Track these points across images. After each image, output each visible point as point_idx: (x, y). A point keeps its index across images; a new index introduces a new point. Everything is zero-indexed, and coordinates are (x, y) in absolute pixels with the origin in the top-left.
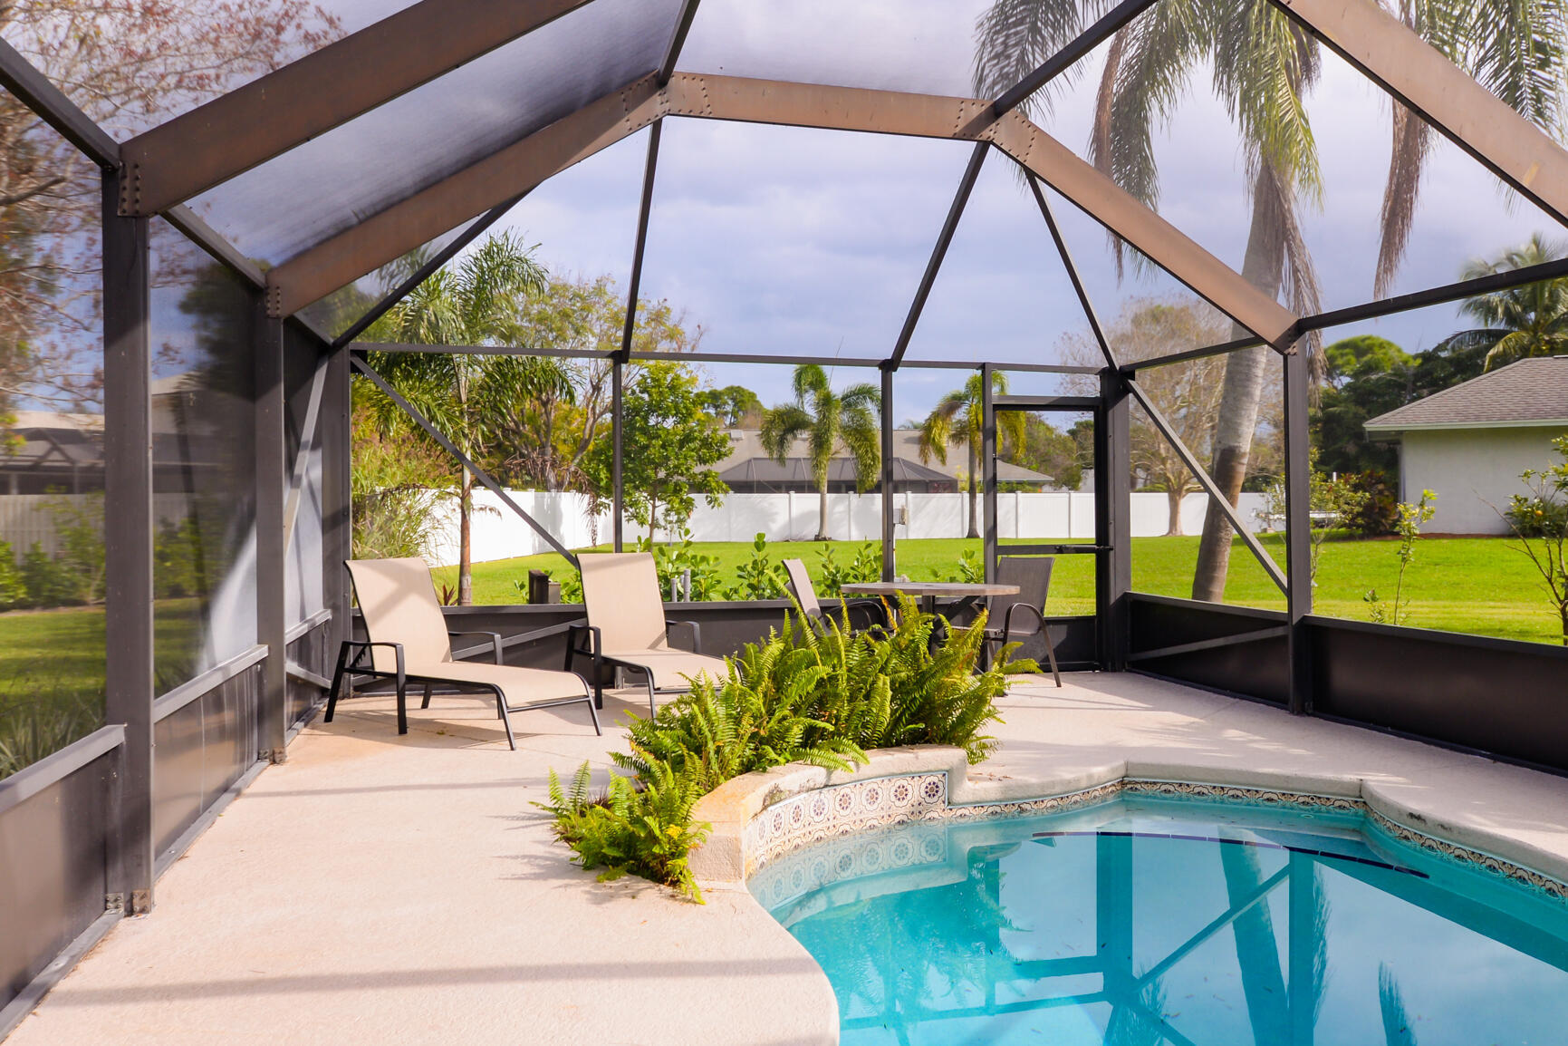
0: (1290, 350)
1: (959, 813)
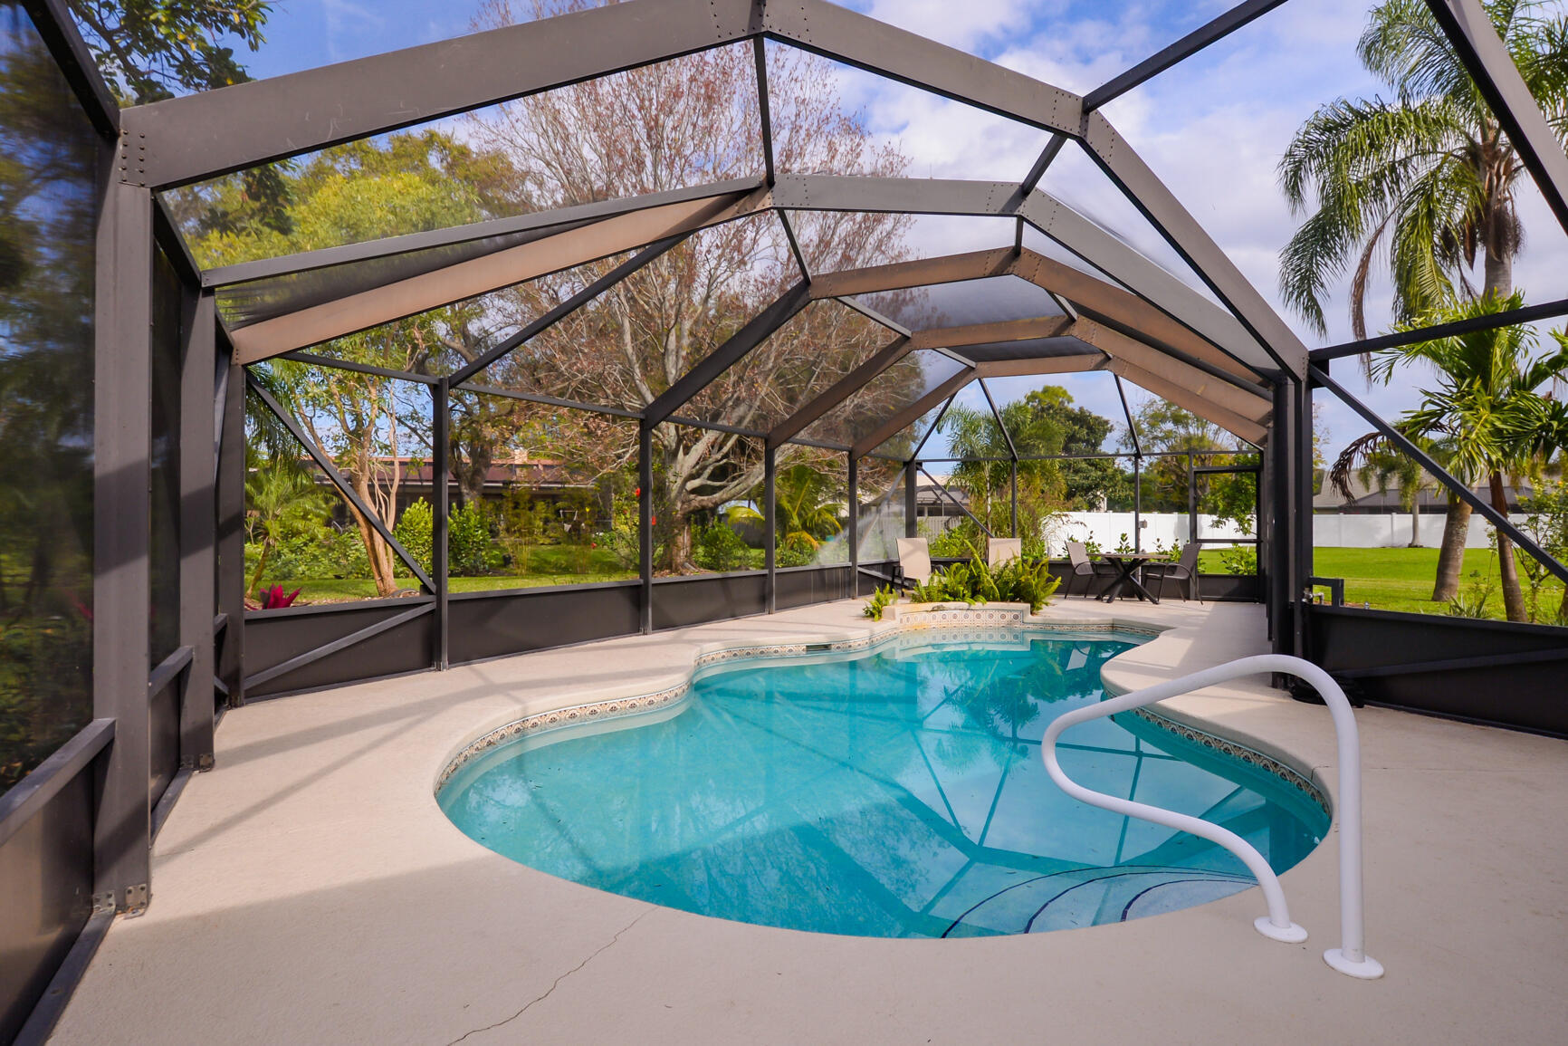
1: (1029, 625)
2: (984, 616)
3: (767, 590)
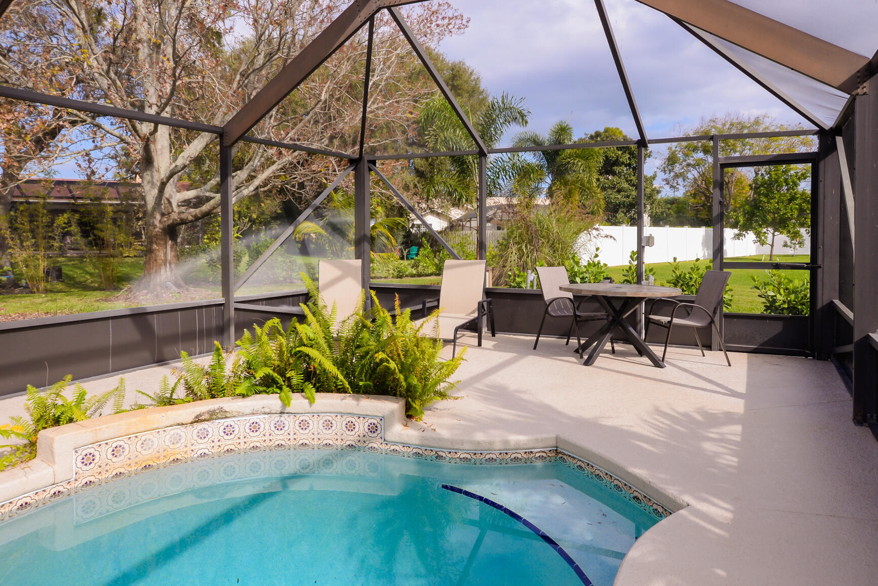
0: (859, 91)
1: (392, 448)
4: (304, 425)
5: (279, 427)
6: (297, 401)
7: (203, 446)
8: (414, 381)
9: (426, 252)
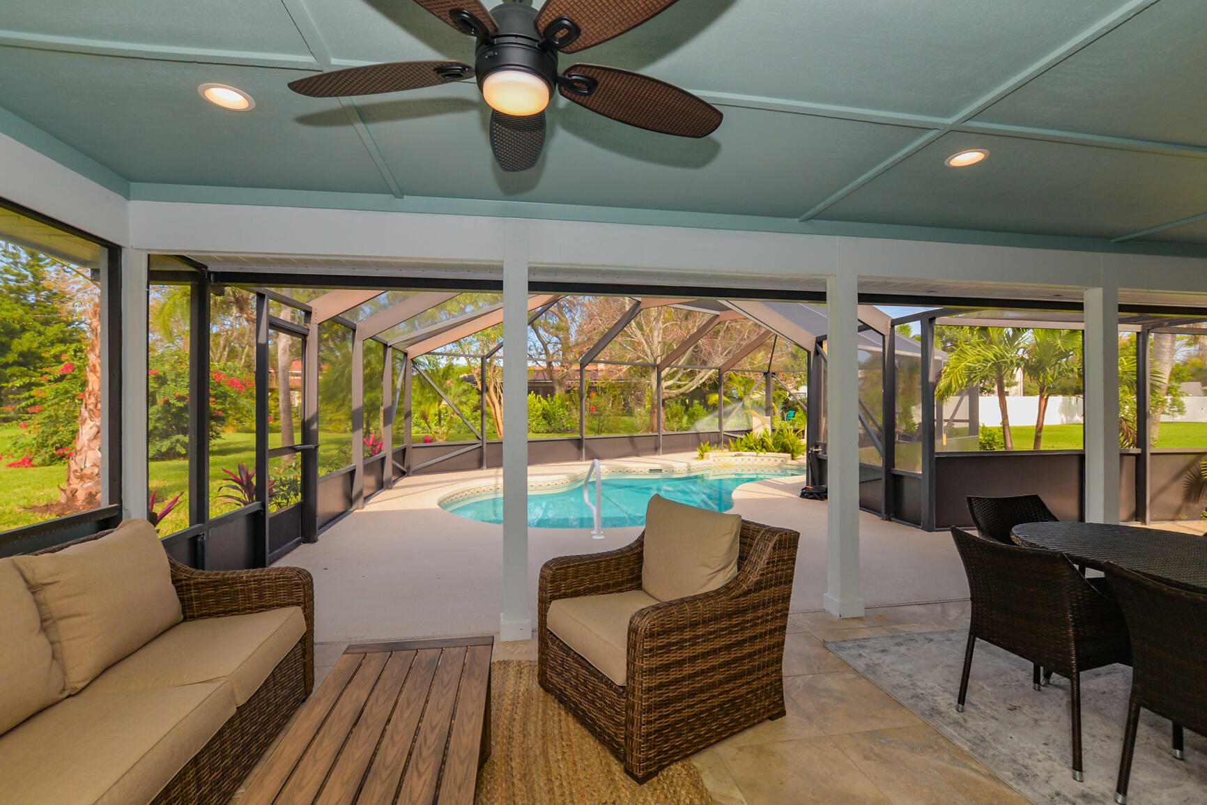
2: (766, 460)
3: (658, 444)
4: (762, 460)
5: (756, 460)
6: (761, 454)
7: (736, 463)
8: (794, 448)
9: (800, 415)
